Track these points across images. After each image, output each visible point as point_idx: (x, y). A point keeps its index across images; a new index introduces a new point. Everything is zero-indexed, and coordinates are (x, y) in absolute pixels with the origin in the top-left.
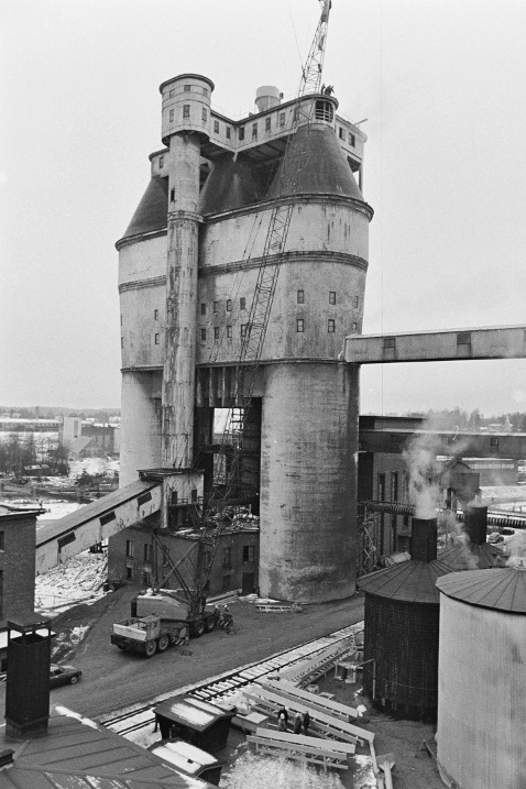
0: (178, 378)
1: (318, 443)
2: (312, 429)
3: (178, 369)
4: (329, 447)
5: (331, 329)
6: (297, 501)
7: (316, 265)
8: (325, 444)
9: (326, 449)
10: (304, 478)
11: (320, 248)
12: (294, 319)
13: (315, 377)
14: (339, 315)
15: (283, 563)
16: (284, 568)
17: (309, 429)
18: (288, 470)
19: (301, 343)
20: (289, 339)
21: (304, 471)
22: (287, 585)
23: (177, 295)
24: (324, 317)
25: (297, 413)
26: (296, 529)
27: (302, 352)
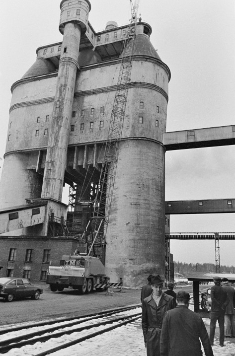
0: (60, 145)
1: (151, 185)
2: (147, 177)
4: (156, 189)
5: (157, 125)
6: (138, 220)
7: (150, 90)
8: (155, 187)
10: (142, 205)
11: (153, 83)
12: (137, 116)
13: (149, 148)
15: (128, 262)
16: (128, 265)
17: (145, 176)
18: (133, 201)
19: (141, 129)
20: (133, 127)
21: (142, 201)
22: (130, 276)
23: (63, 99)
24: (153, 117)
25: (139, 167)
26: (137, 238)
27: (142, 133)
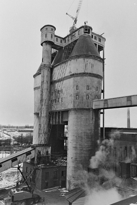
1: (83, 136)
2: (81, 132)
3: (42, 112)
4: (87, 138)
5: (87, 98)
6: (76, 156)
7: (82, 77)
8: (86, 137)
9: (86, 139)
10: (78, 148)
11: (83, 72)
12: (75, 96)
13: (82, 114)
14: (90, 93)
15: (72, 178)
16: (72, 180)
17: (80, 132)
18: (74, 146)
19: (77, 103)
20: (74, 102)
21: (78, 146)
22: (73, 186)
23: (43, 90)
24: (85, 94)
25: (76, 126)
26: (76, 166)
27: (78, 105)
